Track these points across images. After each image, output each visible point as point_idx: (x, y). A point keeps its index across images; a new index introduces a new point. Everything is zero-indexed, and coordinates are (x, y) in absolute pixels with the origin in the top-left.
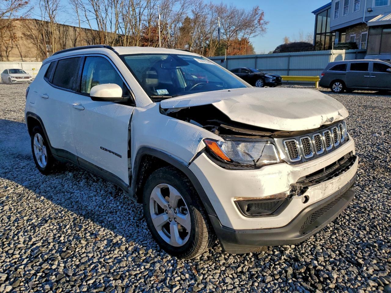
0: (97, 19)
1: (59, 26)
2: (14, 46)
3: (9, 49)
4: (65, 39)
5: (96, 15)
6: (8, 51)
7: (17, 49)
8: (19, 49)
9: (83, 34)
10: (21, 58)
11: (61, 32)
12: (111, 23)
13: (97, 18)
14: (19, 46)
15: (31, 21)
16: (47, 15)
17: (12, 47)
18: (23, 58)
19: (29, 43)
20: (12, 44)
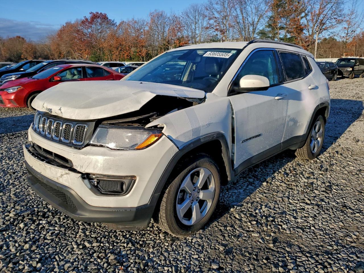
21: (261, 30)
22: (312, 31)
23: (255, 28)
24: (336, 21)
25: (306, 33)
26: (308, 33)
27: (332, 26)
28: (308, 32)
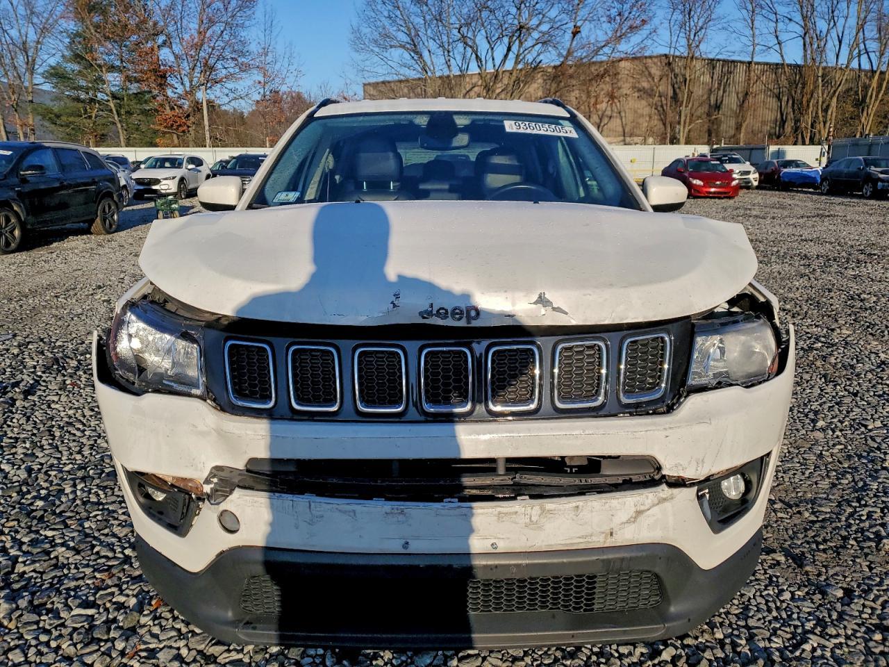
0: (804, 39)
1: (712, 63)
2: (615, 115)
3: (605, 120)
4: (721, 92)
5: (805, 27)
6: (602, 124)
7: (618, 121)
8: (624, 120)
9: (769, 77)
10: (622, 138)
11: (716, 77)
12: (840, 42)
13: (805, 34)
14: (623, 114)
15: (656, 60)
16: (683, 42)
17: (611, 117)
18: (628, 139)
19: (643, 107)
20: (612, 110)
21: (53, 68)
22: (191, 82)
23: (34, 60)
24: (236, 65)
25: (176, 85)
26: (181, 87)
27: (229, 77)
28: (182, 84)
